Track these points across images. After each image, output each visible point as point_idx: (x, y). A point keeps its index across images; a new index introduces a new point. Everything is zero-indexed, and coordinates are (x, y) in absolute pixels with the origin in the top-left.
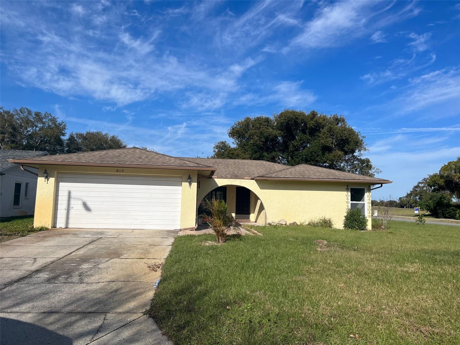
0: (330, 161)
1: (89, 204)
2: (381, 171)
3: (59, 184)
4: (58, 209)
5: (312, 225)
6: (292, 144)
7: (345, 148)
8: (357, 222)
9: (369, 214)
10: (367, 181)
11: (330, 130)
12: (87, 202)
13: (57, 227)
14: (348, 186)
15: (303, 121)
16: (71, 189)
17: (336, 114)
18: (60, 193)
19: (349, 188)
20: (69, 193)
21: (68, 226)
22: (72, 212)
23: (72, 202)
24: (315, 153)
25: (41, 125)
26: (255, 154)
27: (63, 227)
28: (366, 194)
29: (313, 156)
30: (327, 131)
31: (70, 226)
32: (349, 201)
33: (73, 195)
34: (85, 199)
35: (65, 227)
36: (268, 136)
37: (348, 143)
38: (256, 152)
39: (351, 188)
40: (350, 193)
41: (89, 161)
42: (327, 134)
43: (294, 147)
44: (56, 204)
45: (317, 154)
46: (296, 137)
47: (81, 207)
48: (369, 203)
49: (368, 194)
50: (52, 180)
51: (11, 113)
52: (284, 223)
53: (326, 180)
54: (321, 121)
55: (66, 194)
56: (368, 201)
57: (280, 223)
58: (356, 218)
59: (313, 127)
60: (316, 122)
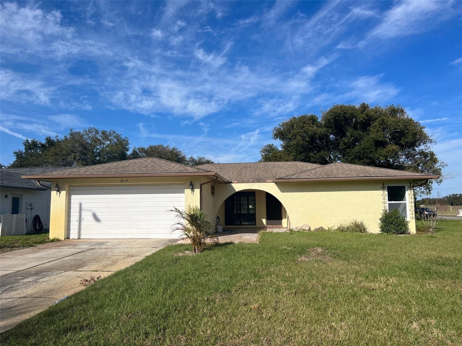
0: (383, 157)
1: (99, 215)
2: (446, 165)
3: (71, 197)
4: (71, 221)
5: (341, 230)
6: (343, 141)
7: (402, 142)
8: (394, 225)
9: (411, 216)
10: (405, 177)
11: (383, 122)
12: (97, 213)
13: (71, 238)
14: (383, 184)
15: (353, 116)
16: (82, 201)
17: (393, 105)
18: (72, 205)
19: (385, 187)
20: (80, 204)
21: (80, 237)
22: (83, 223)
23: (83, 213)
24: (368, 149)
25: (109, 142)
26: (300, 154)
27: (76, 238)
28: (406, 192)
29: (366, 153)
30: (379, 124)
31: (82, 237)
32: (385, 201)
33: (83, 206)
34: (95, 211)
35: (77, 238)
36: (313, 135)
37: (405, 136)
38: (301, 153)
39: (388, 187)
40: (387, 192)
41: (93, 173)
42: (379, 128)
43: (345, 144)
44: (69, 216)
45: (370, 151)
46: (347, 133)
47: (91, 218)
48: (411, 202)
49: (410, 192)
50: (64, 193)
51: (82, 134)
52: (307, 228)
53: (355, 178)
54: (372, 113)
55: (78, 206)
56: (410, 200)
57: (303, 228)
58: (393, 220)
59: (364, 121)
60: (367, 115)
